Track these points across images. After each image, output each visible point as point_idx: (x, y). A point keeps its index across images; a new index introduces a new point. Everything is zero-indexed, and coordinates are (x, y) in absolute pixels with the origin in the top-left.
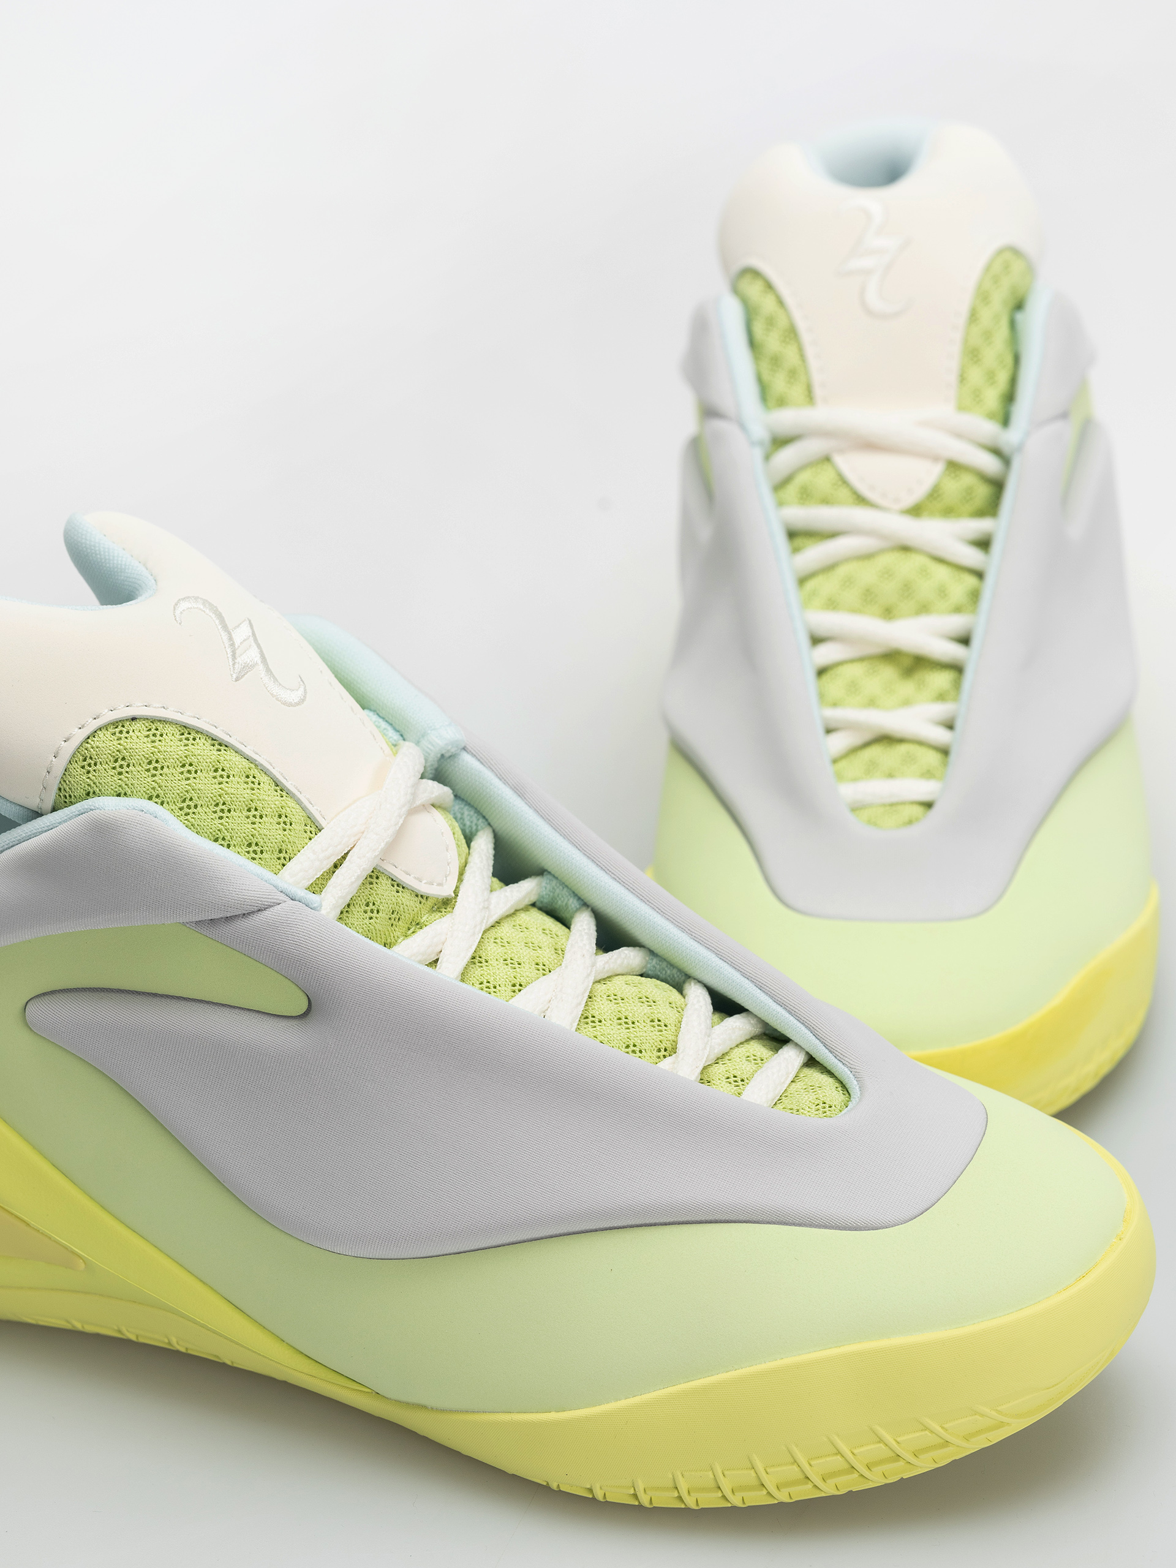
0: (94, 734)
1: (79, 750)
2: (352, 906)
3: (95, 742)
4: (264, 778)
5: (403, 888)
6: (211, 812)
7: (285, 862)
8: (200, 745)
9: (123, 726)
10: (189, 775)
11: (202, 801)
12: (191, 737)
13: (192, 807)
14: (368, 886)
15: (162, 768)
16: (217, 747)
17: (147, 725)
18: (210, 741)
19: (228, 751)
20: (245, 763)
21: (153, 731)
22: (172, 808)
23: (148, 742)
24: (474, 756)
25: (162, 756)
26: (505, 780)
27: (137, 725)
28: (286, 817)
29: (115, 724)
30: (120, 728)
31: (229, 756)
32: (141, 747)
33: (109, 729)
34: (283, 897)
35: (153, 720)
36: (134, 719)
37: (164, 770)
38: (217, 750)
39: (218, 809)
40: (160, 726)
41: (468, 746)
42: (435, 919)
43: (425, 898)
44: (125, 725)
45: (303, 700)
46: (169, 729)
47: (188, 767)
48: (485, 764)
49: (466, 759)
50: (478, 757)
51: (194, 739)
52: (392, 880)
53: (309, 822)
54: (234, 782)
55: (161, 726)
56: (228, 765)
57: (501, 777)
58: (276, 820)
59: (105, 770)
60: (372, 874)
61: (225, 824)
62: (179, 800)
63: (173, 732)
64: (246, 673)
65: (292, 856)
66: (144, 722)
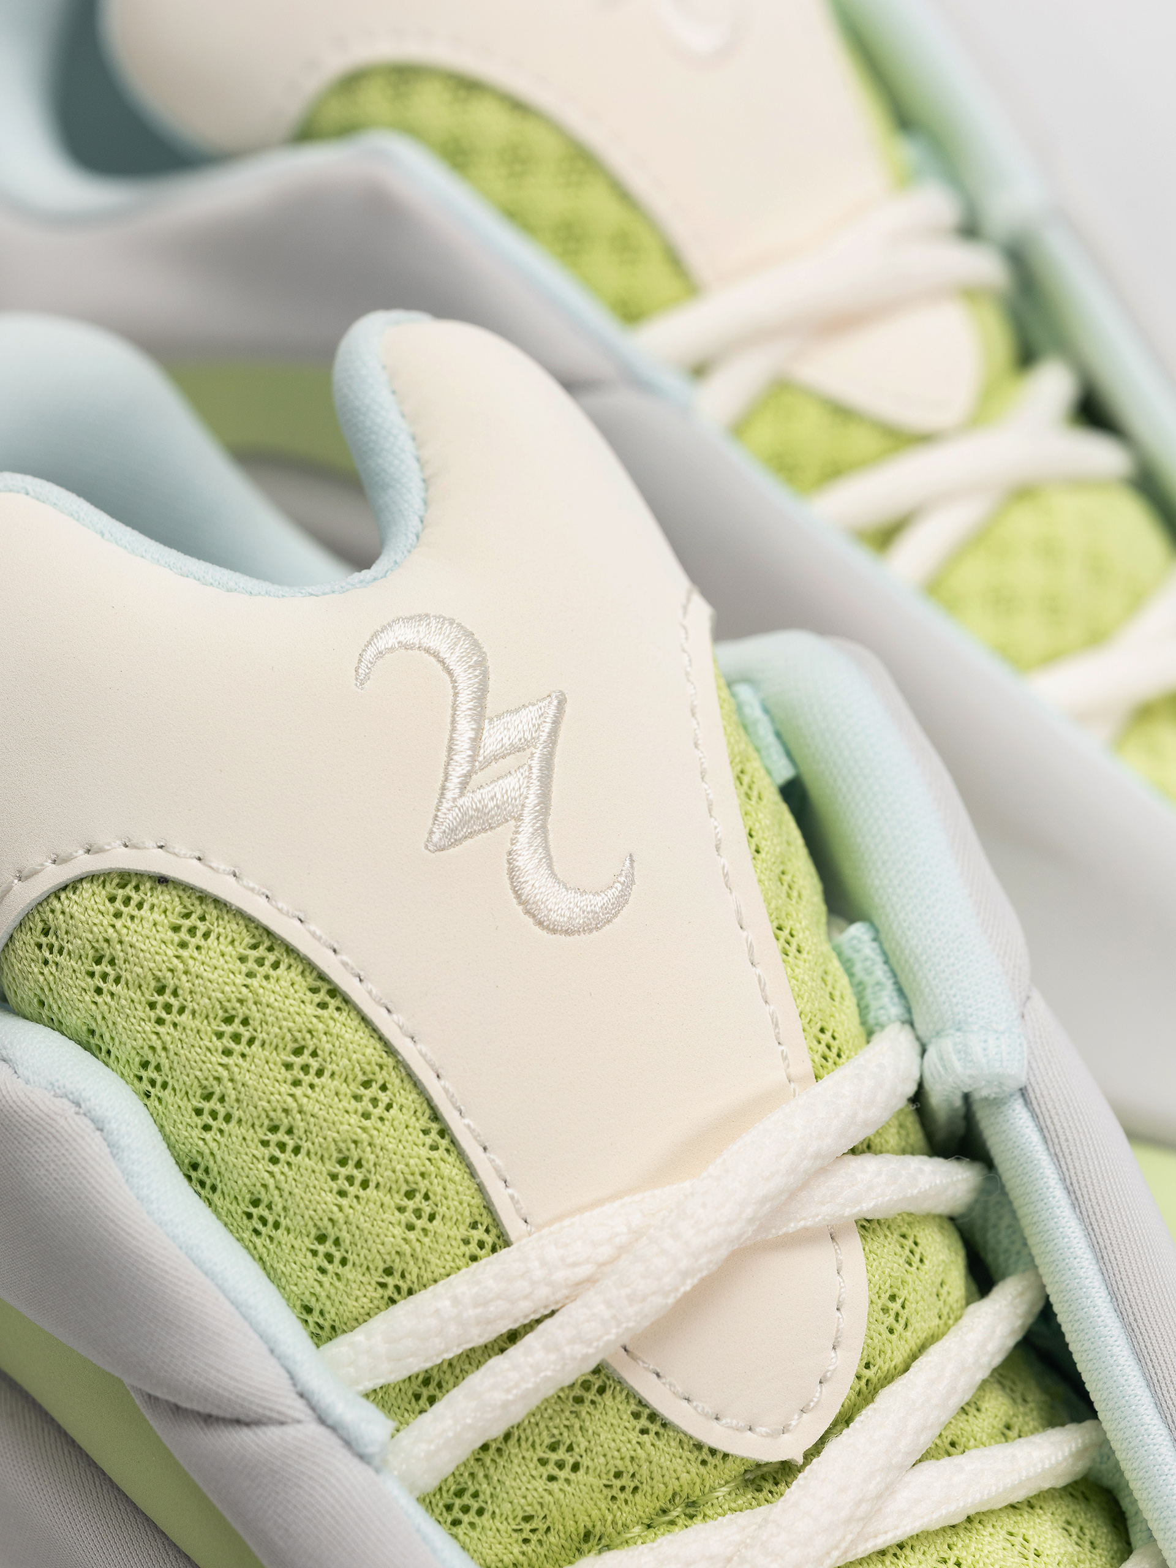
0: (73, 886)
1: (40, 909)
2: (513, 1441)
3: (71, 903)
4: (407, 1098)
5: (664, 1425)
6: (256, 1140)
7: (396, 1296)
8: (282, 983)
9: (137, 888)
10: (232, 1045)
11: (244, 1112)
12: (271, 958)
13: (221, 1116)
14: (570, 1405)
15: (182, 1010)
16: (322, 996)
17: (188, 903)
18: (311, 980)
19: (345, 1014)
20: (372, 1051)
21: (193, 920)
22: (181, 1103)
23: (172, 943)
24: (1034, 1116)
25: (189, 985)
26: (1077, 1199)
27: (163, 897)
28: (426, 1197)
29: (125, 878)
30: (129, 891)
31: (343, 1025)
32: (152, 950)
33: (108, 885)
34: (297, 1408)
35: (203, 897)
36: (163, 880)
37: (184, 1017)
38: (318, 1005)
39: (273, 1138)
40: (212, 913)
41: (1030, 1090)
42: (733, 1505)
43: (719, 1456)
44: (142, 888)
45: (594, 924)
46: (230, 927)
47: (237, 1026)
48: (1050, 1143)
49: (1019, 1118)
50: (1042, 1123)
51: (276, 965)
52: (640, 1402)
53: (486, 1220)
54: (326, 1091)
55: (215, 913)
56: (328, 1047)
57: (1071, 1188)
58: (398, 1201)
59: (74, 971)
60: (592, 1378)
61: (278, 1176)
62: (199, 1092)
63: (236, 936)
64: (471, 835)
65: (415, 1287)
66: (181, 893)
